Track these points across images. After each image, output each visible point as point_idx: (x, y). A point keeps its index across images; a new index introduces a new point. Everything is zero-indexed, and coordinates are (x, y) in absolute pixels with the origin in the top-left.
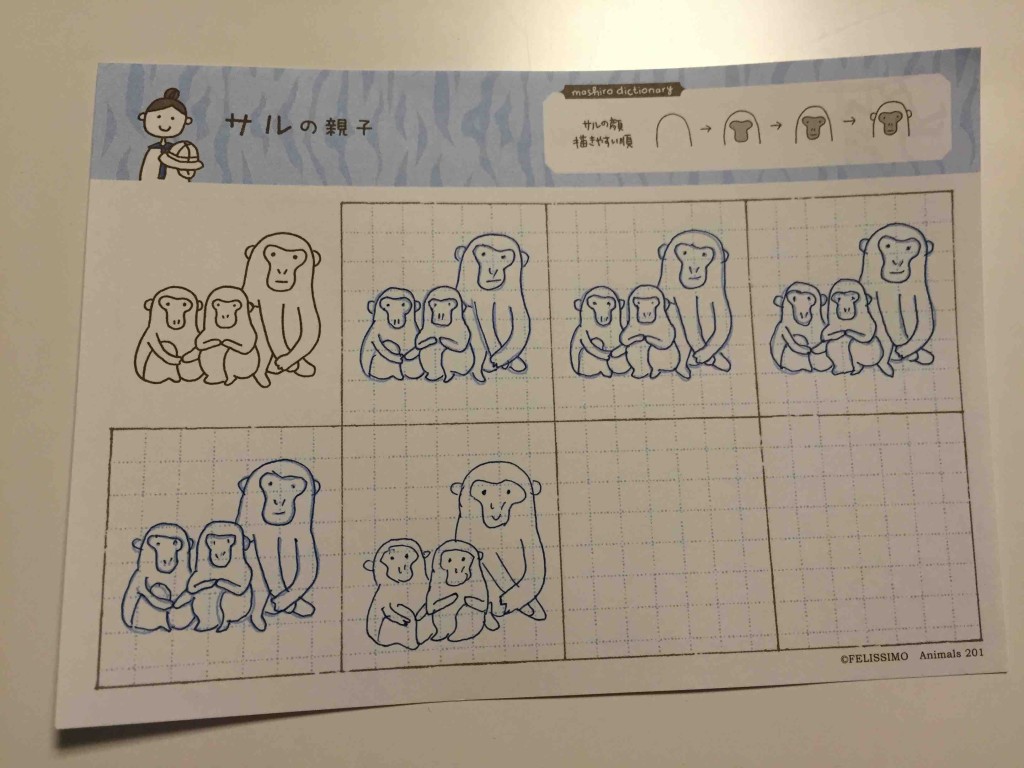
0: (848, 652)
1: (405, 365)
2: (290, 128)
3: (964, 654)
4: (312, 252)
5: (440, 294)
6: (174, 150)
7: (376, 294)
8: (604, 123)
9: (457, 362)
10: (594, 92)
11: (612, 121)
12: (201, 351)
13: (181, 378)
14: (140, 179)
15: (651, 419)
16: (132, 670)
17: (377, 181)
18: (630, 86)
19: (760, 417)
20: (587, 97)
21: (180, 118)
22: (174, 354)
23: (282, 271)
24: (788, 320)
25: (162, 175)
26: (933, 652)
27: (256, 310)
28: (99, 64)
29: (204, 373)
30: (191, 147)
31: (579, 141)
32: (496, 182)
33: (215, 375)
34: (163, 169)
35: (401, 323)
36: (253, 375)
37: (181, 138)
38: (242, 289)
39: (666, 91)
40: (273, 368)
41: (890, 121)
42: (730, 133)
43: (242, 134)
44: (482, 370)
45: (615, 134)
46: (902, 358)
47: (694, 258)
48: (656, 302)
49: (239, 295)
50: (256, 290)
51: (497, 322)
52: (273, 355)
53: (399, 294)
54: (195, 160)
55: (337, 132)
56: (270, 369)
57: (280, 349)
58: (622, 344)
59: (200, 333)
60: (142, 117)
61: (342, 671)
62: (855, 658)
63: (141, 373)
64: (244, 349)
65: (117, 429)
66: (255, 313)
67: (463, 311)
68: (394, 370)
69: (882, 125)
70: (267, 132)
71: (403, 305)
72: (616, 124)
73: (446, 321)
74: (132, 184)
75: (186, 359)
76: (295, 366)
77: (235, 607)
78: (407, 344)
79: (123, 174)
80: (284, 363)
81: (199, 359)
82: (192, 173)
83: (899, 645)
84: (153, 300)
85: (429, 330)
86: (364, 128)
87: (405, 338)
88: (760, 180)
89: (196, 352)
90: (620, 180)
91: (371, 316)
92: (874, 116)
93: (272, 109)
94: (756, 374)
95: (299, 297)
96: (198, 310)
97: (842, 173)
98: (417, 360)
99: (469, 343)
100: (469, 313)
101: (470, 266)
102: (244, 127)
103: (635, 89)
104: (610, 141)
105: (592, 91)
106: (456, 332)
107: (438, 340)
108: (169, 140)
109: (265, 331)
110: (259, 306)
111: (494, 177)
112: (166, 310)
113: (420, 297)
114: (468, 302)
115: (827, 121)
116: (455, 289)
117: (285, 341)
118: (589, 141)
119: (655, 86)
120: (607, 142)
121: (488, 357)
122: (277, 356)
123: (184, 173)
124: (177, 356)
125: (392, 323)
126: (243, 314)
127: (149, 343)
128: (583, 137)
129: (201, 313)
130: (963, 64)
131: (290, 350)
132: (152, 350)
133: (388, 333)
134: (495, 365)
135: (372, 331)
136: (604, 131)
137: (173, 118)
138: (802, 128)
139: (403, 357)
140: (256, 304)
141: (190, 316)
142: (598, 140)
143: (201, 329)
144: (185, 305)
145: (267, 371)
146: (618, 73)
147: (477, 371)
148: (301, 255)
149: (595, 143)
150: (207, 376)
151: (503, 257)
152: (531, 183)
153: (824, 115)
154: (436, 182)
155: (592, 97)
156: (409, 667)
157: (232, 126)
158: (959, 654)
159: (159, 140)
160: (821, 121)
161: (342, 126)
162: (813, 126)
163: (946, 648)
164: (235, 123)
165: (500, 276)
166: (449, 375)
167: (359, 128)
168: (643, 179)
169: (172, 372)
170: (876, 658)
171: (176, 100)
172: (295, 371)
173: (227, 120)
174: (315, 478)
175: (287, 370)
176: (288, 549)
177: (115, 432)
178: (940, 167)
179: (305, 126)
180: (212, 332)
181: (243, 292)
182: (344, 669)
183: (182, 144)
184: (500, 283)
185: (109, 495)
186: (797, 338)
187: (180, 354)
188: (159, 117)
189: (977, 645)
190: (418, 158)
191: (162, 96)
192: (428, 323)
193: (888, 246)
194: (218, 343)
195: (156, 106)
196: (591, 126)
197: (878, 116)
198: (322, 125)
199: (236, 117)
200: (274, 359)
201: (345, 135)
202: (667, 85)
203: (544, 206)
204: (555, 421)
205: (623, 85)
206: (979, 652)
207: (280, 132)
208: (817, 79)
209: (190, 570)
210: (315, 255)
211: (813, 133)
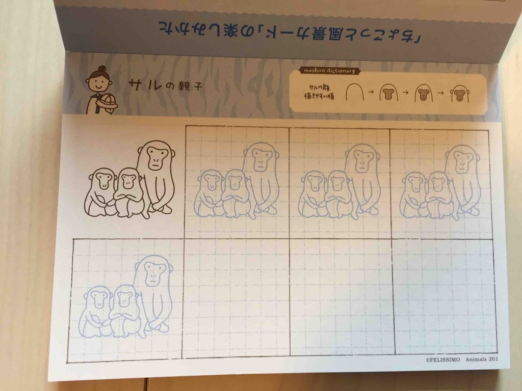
0: (430, 357)
1: (216, 209)
2: (161, 86)
3: (488, 359)
4: (171, 150)
5: (234, 173)
6: (103, 98)
8: (320, 86)
9: (242, 208)
10: (316, 71)
11: (324, 86)
12: (116, 200)
13: (106, 214)
14: (87, 114)
15: (337, 239)
16: (83, 355)
17: (204, 114)
18: (334, 68)
19: (392, 239)
20: (311, 73)
21: (106, 81)
23: (156, 160)
25: (97, 112)
26: (472, 358)
27: (143, 180)
29: (118, 212)
30: (111, 97)
31: (307, 95)
32: (264, 116)
33: (123, 212)
34: (98, 108)
35: (214, 188)
36: (141, 213)
38: (136, 169)
39: (352, 72)
40: (151, 209)
41: (460, 94)
42: (383, 95)
43: (137, 89)
44: (254, 212)
45: (325, 93)
46: (464, 212)
47: (363, 158)
48: (343, 180)
49: (135, 172)
50: (143, 170)
51: (263, 189)
52: (151, 202)
53: (214, 173)
54: (114, 103)
55: (184, 88)
56: (149, 210)
57: (154, 200)
58: (325, 200)
59: (116, 191)
60: (87, 81)
62: (433, 360)
63: (87, 211)
64: (137, 200)
68: (211, 212)
69: (456, 96)
70: (150, 89)
71: (216, 179)
72: (326, 88)
73: (237, 187)
74: (84, 116)
75: (109, 204)
76: (162, 209)
78: (217, 199)
79: (78, 111)
80: (156, 207)
81: (115, 204)
82: (112, 110)
83: (455, 354)
84: (93, 175)
85: (228, 192)
86: (198, 87)
87: (216, 195)
88: (397, 119)
89: (114, 201)
90: (327, 116)
91: (199, 183)
92: (452, 92)
93: (152, 77)
94: (391, 217)
95: (164, 173)
96: (115, 180)
97: (437, 118)
98: (222, 207)
99: (248, 199)
101: (250, 159)
102: (138, 86)
103: (336, 70)
104: (323, 96)
105: (314, 70)
106: (242, 192)
107: (233, 197)
108: (101, 93)
109: (147, 191)
110: (145, 178)
111: (263, 113)
112: (99, 180)
113: (224, 174)
114: (248, 178)
115: (430, 92)
117: (157, 196)
118: (312, 96)
119: (346, 69)
120: (321, 97)
121: (257, 206)
122: (153, 203)
123: (108, 110)
124: (104, 203)
125: (210, 187)
126: (136, 181)
127: (91, 197)
128: (309, 94)
129: (116, 181)
131: (160, 201)
132: (93, 200)
133: (208, 193)
134: (260, 210)
135: (200, 191)
136: (319, 91)
137: (103, 82)
138: (418, 95)
139: (215, 205)
140: (143, 177)
141: (111, 183)
142: (317, 95)
144: (108, 177)
145: (148, 211)
146: (327, 62)
147: (251, 213)
148: (165, 152)
149: (315, 97)
150: (119, 213)
151: (266, 155)
152: (282, 117)
153: (429, 89)
154: (234, 115)
155: (314, 73)
156: (214, 358)
157: (132, 85)
158: (486, 360)
159: (96, 93)
160: (427, 92)
161: (187, 85)
162: (423, 94)
163: (480, 356)
164: (134, 84)
165: (264, 164)
166: (238, 215)
167: (195, 87)
170: (444, 360)
171: (104, 72)
172: (162, 211)
173: (129, 82)
176: (157, 299)
177: (75, 240)
178: (483, 118)
179: (168, 86)
180: (121, 191)
181: (137, 171)
182: (183, 357)
183: (107, 95)
184: (264, 168)
185: (72, 271)
186: (412, 200)
187: (106, 202)
188: (96, 81)
189: (495, 355)
190: (225, 102)
191: (97, 70)
192: (228, 188)
193: (458, 156)
194: (124, 196)
195: (94, 75)
196: (313, 88)
197: (454, 92)
198: (177, 84)
199: (134, 81)
200: (151, 205)
201: (188, 90)
202: (353, 69)
203: (288, 129)
204: (289, 239)
205: (330, 68)
206: (496, 359)
207: (156, 89)
208: (425, 71)
209: (110, 308)
210: (173, 152)
211: (423, 97)
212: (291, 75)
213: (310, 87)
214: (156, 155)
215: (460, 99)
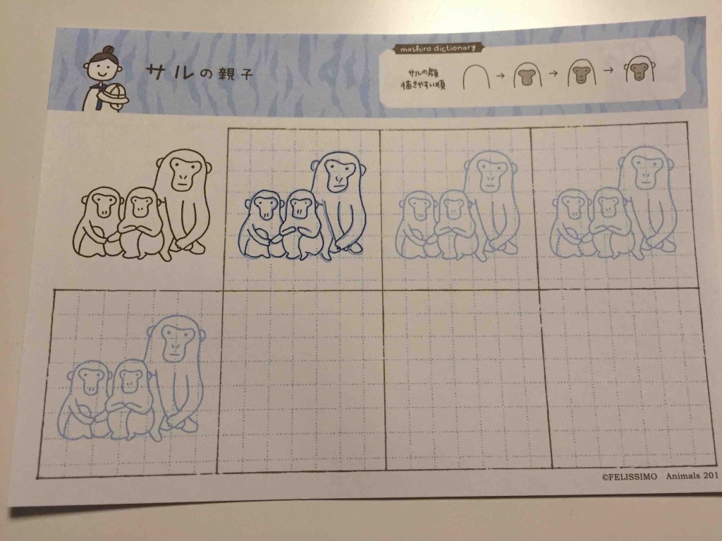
0: (608, 472)
1: (272, 247)
2: (193, 74)
3: (702, 476)
4: (206, 163)
5: (299, 195)
6: (108, 90)
7: (252, 194)
8: (424, 71)
9: (310, 245)
10: (417, 49)
11: (430, 70)
12: (121, 234)
13: (106, 254)
14: (83, 110)
15: (455, 290)
16: (63, 467)
17: (255, 113)
18: (444, 45)
19: (539, 290)
20: (411, 53)
21: (114, 67)
22: (102, 236)
23: (183, 177)
24: (563, 217)
25: (99, 107)
26: (677, 475)
27: (163, 205)
28: (57, 28)
29: (123, 250)
30: (120, 87)
31: (406, 85)
32: (344, 115)
33: (132, 252)
34: (100, 102)
35: (270, 217)
36: (159, 252)
37: (113, 81)
38: (153, 190)
39: (471, 48)
40: (174, 247)
41: (639, 70)
42: (519, 79)
43: (158, 78)
44: (329, 251)
45: (433, 80)
46: (651, 248)
47: (491, 171)
48: (461, 203)
49: (151, 194)
50: (163, 190)
51: (341, 217)
52: (174, 238)
53: (270, 195)
54: (123, 96)
55: (227, 77)
56: (171, 248)
58: (435, 233)
59: (121, 221)
60: (86, 66)
61: (217, 473)
62: (614, 477)
63: (77, 249)
64: (153, 233)
65: (59, 290)
66: (162, 207)
67: (316, 208)
68: (263, 250)
69: (633, 74)
70: (176, 77)
71: (272, 203)
72: (433, 73)
73: (303, 215)
74: (79, 113)
75: (110, 239)
76: (190, 247)
77: (138, 423)
78: (273, 232)
79: (70, 107)
80: (182, 244)
81: (119, 240)
82: (120, 106)
83: (649, 467)
84: (88, 196)
85: (290, 222)
86: (247, 75)
87: (273, 227)
88: (541, 114)
89: (118, 235)
90: (436, 113)
91: (247, 210)
92: (626, 67)
93: (181, 61)
94: (537, 257)
95: (195, 195)
96: (120, 204)
97: (603, 108)
98: (281, 244)
99: (320, 232)
100: (320, 209)
101: (322, 175)
102: (159, 73)
103: (447, 47)
104: (428, 84)
105: (415, 49)
106: (311, 223)
107: (297, 229)
108: (105, 83)
109: (169, 220)
110: (165, 202)
111: (341, 110)
112: (97, 204)
113: (284, 198)
114: (320, 202)
115: (592, 70)
116: (311, 192)
117: (183, 228)
118: (413, 85)
119: (463, 45)
120: (426, 85)
121: (334, 242)
122: (177, 238)
123: (115, 106)
124: (104, 238)
125: (263, 216)
126: (153, 207)
127: (84, 228)
128: (408, 82)
129: (122, 207)
130: (693, 28)
131: (187, 235)
132: (86, 233)
133: (259, 223)
134: (338, 248)
135: (248, 222)
136: (424, 78)
137: (108, 67)
138: (573, 75)
139: (270, 241)
140: (163, 200)
141: (115, 208)
142: (419, 84)
143: (122, 218)
144: (111, 200)
145: (169, 249)
146: (435, 36)
147: (325, 252)
148: (197, 166)
149: (417, 86)
150: (125, 252)
152: (368, 115)
153: (589, 66)
154: (299, 113)
155: (416, 53)
156: (267, 472)
157: (151, 73)
158: (698, 476)
159: (98, 82)
160: (587, 70)
161: (231, 73)
162: (581, 74)
163: (688, 471)
164: (153, 71)
165: (344, 182)
166: (304, 255)
167: (242, 75)
168: (452, 112)
169: (99, 249)
170: (631, 477)
171: (111, 54)
172: (190, 250)
173: (147, 69)
175: (184, 249)
176: (181, 382)
177: (57, 292)
178: (678, 104)
179: (204, 73)
180: (130, 220)
182: (219, 472)
183: (115, 86)
184: (344, 187)
185: (51, 338)
186: (569, 231)
187: (106, 236)
188: (99, 66)
189: (713, 470)
190: (286, 96)
191: (101, 51)
192: (289, 217)
193: (639, 163)
194: (134, 228)
195: (96, 58)
196: (414, 74)
197: (630, 67)
198: (216, 72)
199: (154, 67)
200: (174, 241)
201: (233, 79)
202: (471, 44)
203: (378, 132)
204: (383, 290)
205: (439, 45)
206: (715, 475)
207: (185, 77)
208: (584, 40)
209: (108, 396)
210: (208, 165)
211: (581, 79)
212: (381, 57)
213: (410, 72)
214: (184, 169)
215: (639, 77)
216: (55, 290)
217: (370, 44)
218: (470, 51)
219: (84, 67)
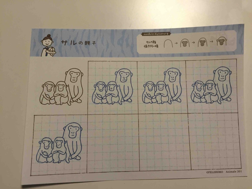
0: (208, 171)
1: (103, 100)
2: (76, 43)
4: (81, 73)
5: (111, 83)
6: (49, 49)
7: (96, 83)
8: (151, 42)
9: (115, 99)
11: (153, 41)
12: (55, 97)
13: (50, 103)
14: (41, 56)
15: (161, 114)
16: (39, 172)
17: (97, 56)
18: (158, 33)
19: (188, 113)
20: (147, 35)
21: (51, 41)
22: (49, 97)
23: (74, 78)
24: (195, 90)
25: (46, 55)
26: (229, 171)
27: (68, 87)
28: (32, 29)
29: (56, 102)
30: (53, 48)
31: (145, 46)
32: (125, 56)
33: (58, 102)
34: (47, 53)
35: (102, 90)
36: (67, 102)
37: (51, 46)
38: (64, 82)
39: (167, 34)
40: (72, 101)
41: (222, 42)
42: (182, 44)
43: (65, 45)
44: (121, 101)
45: (154, 45)
46: (223, 99)
47: (173, 75)
48: (163, 85)
49: (64, 83)
50: (68, 82)
51: (125, 90)
52: (72, 98)
53: (102, 83)
54: (54, 51)
55: (87, 44)
57: (73, 96)
58: (155, 95)
59: (55, 92)
60: (42, 41)
61: (87, 173)
62: (210, 172)
63: (41, 102)
64: (65, 96)
65: (36, 115)
66: (68, 88)
67: (117, 87)
68: (100, 101)
69: (219, 43)
70: (71, 44)
71: (102, 86)
72: (154, 42)
73: (113, 90)
74: (40, 57)
75: (51, 99)
76: (77, 100)
77: (62, 157)
79: (37, 55)
80: (74, 99)
81: (54, 99)
82: (53, 54)
83: (221, 169)
84: (44, 85)
85: (109, 92)
86: (94, 43)
87: (103, 94)
88: (189, 56)
89: (54, 97)
90: (155, 56)
91: (95, 88)
92: (217, 40)
93: (72, 39)
94: (187, 103)
95: (78, 84)
96: (54, 87)
97: (209, 54)
98: (106, 99)
99: (118, 95)
100: (118, 88)
101: (119, 76)
102: (65, 43)
103: (159, 34)
104: (153, 46)
106: (115, 92)
107: (111, 94)
108: (48, 47)
109: (70, 92)
111: (125, 55)
112: (47, 87)
113: (106, 84)
114: (118, 85)
115: (206, 42)
116: (115, 82)
117: (75, 94)
118: (148, 46)
119: (164, 33)
120: (152, 46)
121: (123, 98)
123: (52, 55)
124: (49, 98)
125: (100, 90)
126: (65, 88)
127: (43, 95)
128: (146, 45)
129: (55, 88)
130: (240, 28)
131: (76, 97)
132: (44, 97)
133: (99, 93)
134: (124, 100)
135: (95, 92)
136: (151, 44)
137: (49, 42)
138: (200, 43)
139: (102, 98)
140: (68, 85)
141: (53, 88)
142: (150, 46)
143: (55, 91)
144: (51, 86)
145: (70, 102)
146: (155, 30)
147: (120, 102)
148: (78, 74)
149: (149, 47)
150: (56, 103)
151: (127, 74)
152: (133, 56)
153: (205, 40)
154: (111, 56)
155: (149, 35)
156: (102, 172)
157: (63, 43)
158: (236, 172)
159: (46, 47)
160: (204, 41)
161: (89, 43)
162: (202, 43)
163: (232, 170)
164: (63, 42)
165: (126, 79)
166: (113, 103)
167: (92, 43)
168: (161, 55)
169: (48, 102)
170: (215, 172)
171: (50, 37)
172: (77, 102)
173: (62, 42)
174: (81, 127)
175: (75, 101)
176: (75, 144)
178: (234, 53)
179: (80, 43)
180: (57, 92)
181: (65, 82)
182: (87, 172)
183: (51, 48)
184: (126, 80)
185: (34, 131)
186: (197, 94)
187: (50, 98)
188: (46, 41)
189: (240, 170)
190: (107, 50)
191: (47, 36)
192: (108, 90)
193: (220, 72)
194: (59, 95)
195: (45, 39)
196: (148, 42)
197: (219, 40)
198: (84, 42)
199: (63, 41)
200: (72, 99)
201: (89, 45)
202: (167, 32)
203: (136, 62)
204: (138, 114)
205: (156, 33)
206: (241, 171)
207: (74, 44)
208: (204, 31)
209: (52, 148)
210: (82, 73)
211: (202, 44)
212: (137, 37)
213: (147, 42)
214: (74, 75)
215: (221, 44)
216: (34, 115)
217: (134, 33)
218: (166, 35)
219: (41, 42)
